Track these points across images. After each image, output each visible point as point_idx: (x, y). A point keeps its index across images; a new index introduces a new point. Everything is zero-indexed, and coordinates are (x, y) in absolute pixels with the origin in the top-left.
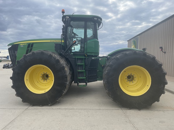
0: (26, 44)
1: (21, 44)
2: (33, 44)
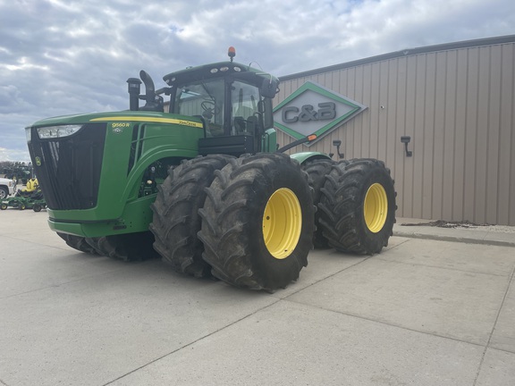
2: (144, 126)
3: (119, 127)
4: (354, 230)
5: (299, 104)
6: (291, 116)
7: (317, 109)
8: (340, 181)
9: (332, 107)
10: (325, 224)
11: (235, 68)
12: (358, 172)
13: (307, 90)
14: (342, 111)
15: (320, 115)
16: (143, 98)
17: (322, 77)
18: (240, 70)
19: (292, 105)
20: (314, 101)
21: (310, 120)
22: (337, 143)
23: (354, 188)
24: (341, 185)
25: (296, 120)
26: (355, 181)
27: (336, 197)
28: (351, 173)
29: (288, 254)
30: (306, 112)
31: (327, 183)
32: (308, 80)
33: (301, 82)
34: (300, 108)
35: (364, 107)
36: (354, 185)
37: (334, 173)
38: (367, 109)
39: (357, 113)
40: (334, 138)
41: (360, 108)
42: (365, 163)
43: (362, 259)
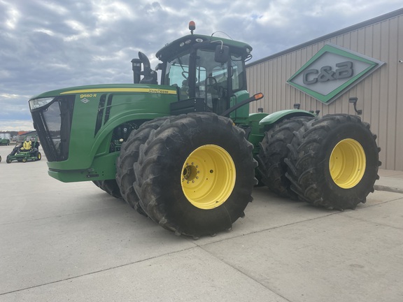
0: (95, 95)
1: (82, 96)
2: (112, 95)
3: (86, 98)
4: (314, 186)
5: (319, 66)
6: (312, 78)
7: (335, 69)
8: (304, 137)
9: (350, 66)
10: (290, 178)
11: (197, 40)
12: (322, 127)
13: (326, 53)
14: (360, 69)
15: (337, 74)
16: (142, 73)
17: (340, 38)
18: (202, 41)
19: (312, 68)
20: (332, 62)
21: (328, 80)
22: (354, 100)
23: (315, 144)
24: (304, 141)
25: (316, 81)
26: (317, 137)
27: (298, 153)
28: (315, 129)
29: (217, 205)
30: (325, 73)
31: (294, 139)
32: (328, 43)
33: (321, 45)
34: (319, 70)
35: (381, 63)
36: (315, 141)
37: (302, 129)
38: (385, 64)
39: (374, 69)
40: (352, 95)
41: (377, 64)
42: (332, 119)
43: (326, 214)
